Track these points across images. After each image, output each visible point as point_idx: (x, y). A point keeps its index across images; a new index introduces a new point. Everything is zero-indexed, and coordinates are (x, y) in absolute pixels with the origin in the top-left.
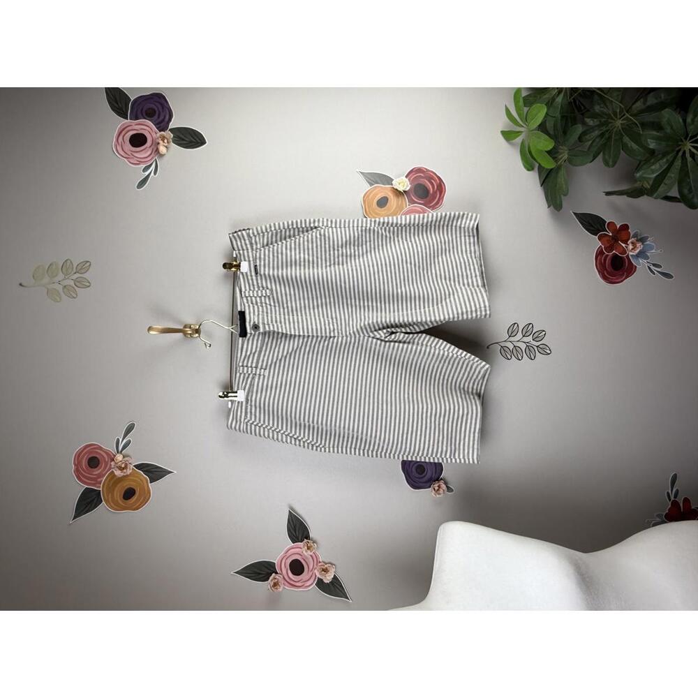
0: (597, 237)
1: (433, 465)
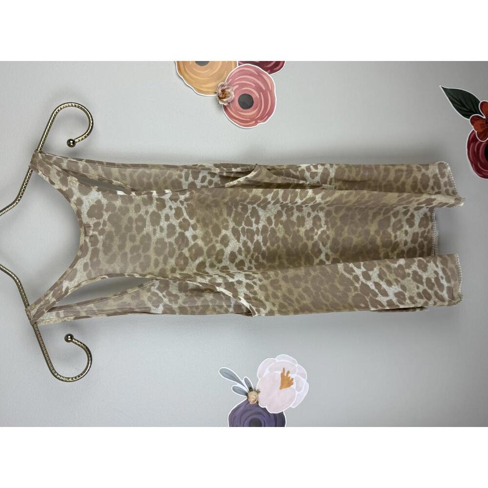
0: (469, 120)
1: (273, 417)
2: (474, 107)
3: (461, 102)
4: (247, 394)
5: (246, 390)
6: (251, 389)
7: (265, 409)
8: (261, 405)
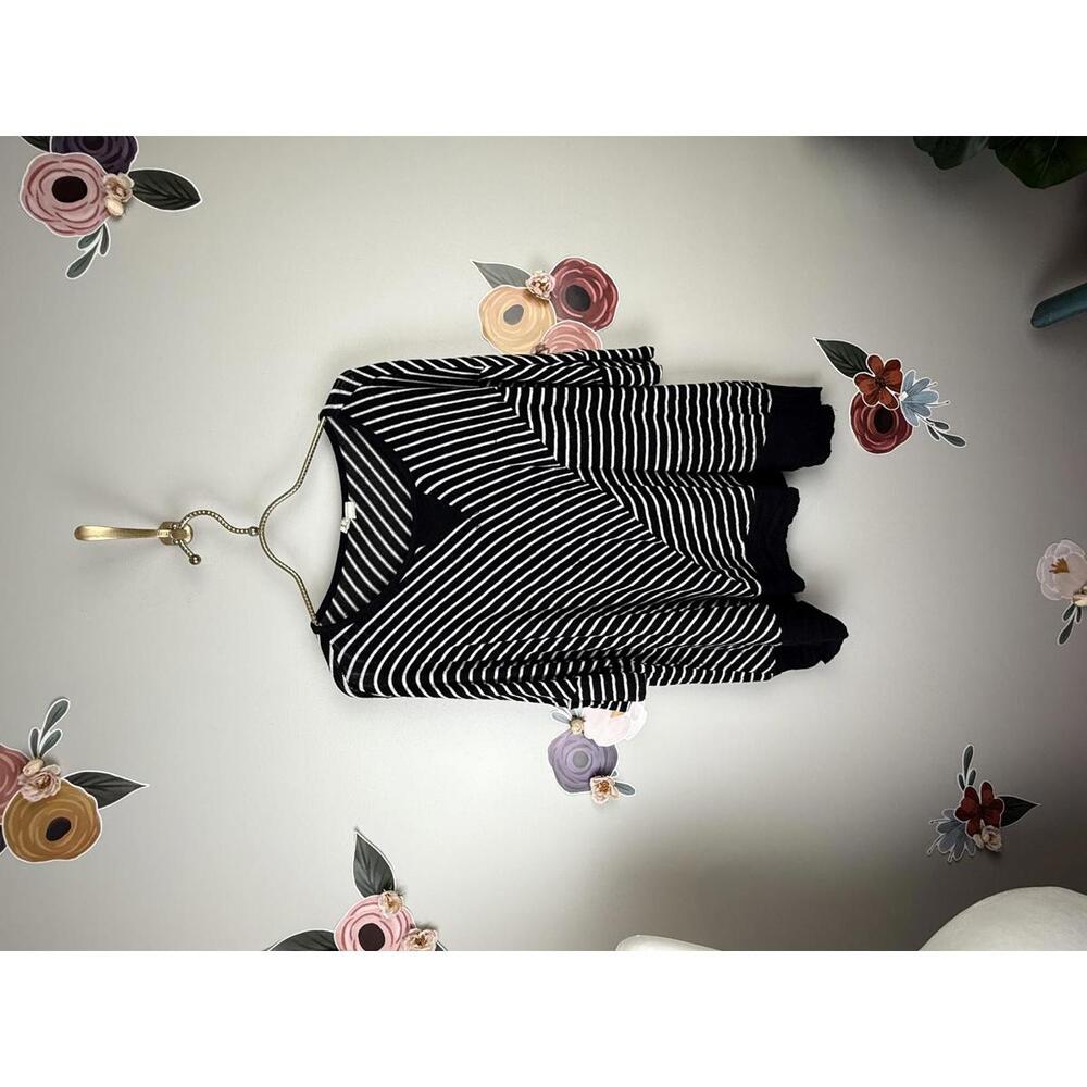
0: (853, 380)
1: (603, 751)
2: (860, 364)
3: (842, 357)
4: (570, 722)
5: (570, 718)
6: (575, 717)
7: (592, 741)
8: (589, 735)
